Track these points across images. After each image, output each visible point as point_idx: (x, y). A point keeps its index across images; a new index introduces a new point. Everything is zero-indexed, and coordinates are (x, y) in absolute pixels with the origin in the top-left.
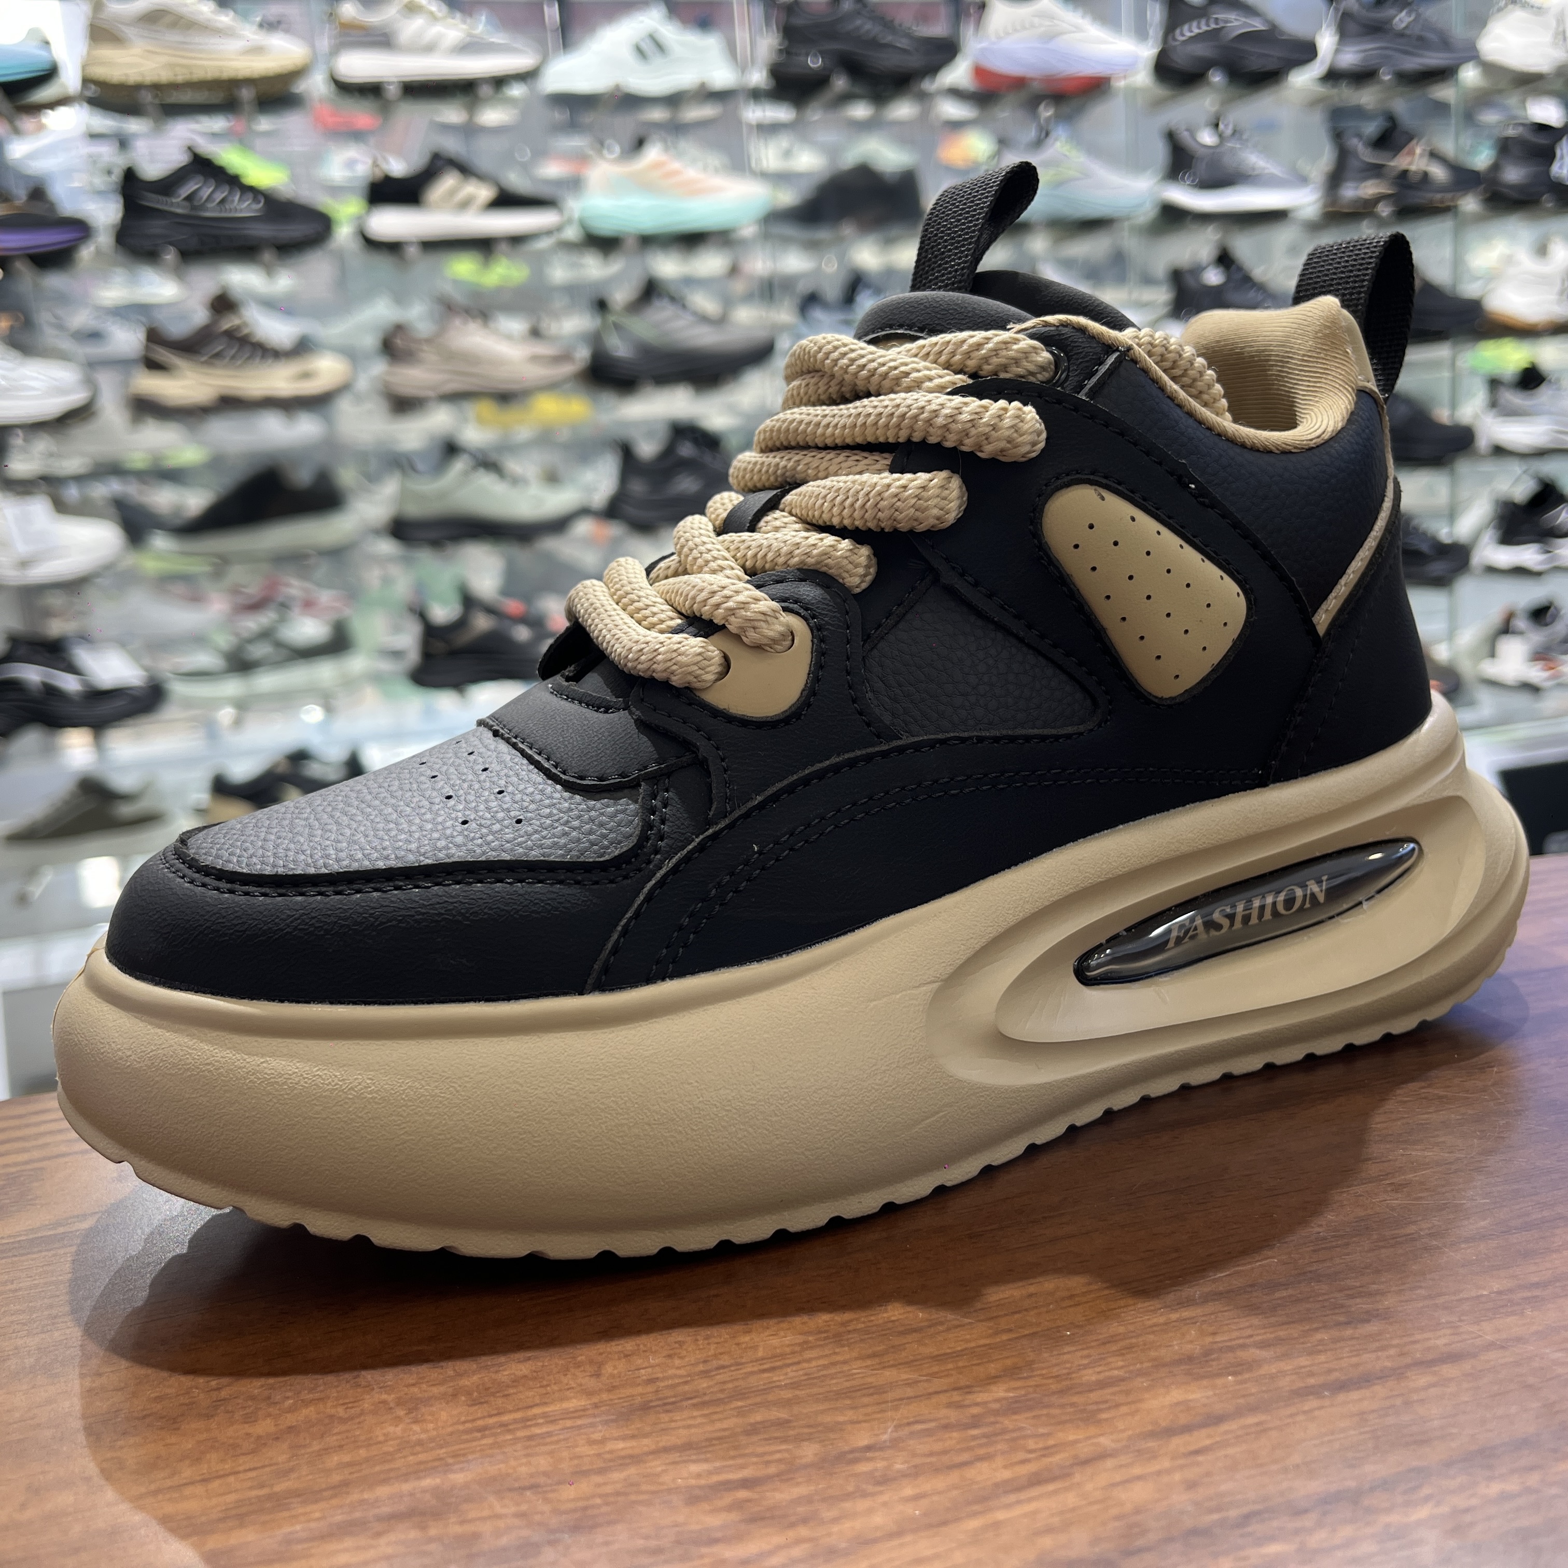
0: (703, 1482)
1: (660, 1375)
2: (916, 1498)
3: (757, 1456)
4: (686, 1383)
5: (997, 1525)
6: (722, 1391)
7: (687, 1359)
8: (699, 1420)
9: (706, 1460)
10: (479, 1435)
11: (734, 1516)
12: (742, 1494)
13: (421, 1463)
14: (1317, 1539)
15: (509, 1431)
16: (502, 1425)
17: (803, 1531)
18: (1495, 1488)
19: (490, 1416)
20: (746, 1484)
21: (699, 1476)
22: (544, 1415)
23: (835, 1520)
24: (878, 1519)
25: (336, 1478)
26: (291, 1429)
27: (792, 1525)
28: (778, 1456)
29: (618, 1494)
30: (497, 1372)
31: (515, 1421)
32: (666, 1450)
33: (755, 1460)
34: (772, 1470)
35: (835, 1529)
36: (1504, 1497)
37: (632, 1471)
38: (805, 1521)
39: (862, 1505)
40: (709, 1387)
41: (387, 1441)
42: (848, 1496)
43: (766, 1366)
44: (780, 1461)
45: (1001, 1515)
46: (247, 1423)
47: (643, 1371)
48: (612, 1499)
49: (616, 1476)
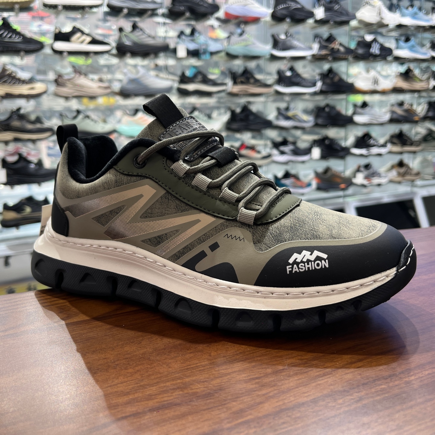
0: (247, 378)
1: (226, 355)
2: (298, 380)
3: (258, 372)
4: (233, 357)
5: (319, 384)
6: (243, 358)
7: (231, 351)
8: (240, 365)
9: (246, 374)
10: (187, 370)
11: (257, 386)
12: (257, 381)
13: (175, 377)
14: (391, 384)
15: (194, 369)
16: (192, 368)
17: (275, 388)
18: (427, 372)
19: (188, 366)
20: (257, 378)
21: (245, 377)
22: (201, 365)
23: (282, 385)
24: (292, 384)
25: (155, 381)
26: (138, 371)
27: (272, 387)
28: (262, 372)
29: (227, 382)
30: (184, 356)
31: (195, 367)
32: (235, 372)
33: (257, 373)
34: (262, 375)
35: (282, 387)
36: (429, 374)
37: (228, 377)
38: (274, 386)
39: (287, 382)
40: (239, 357)
41: (164, 372)
42: (282, 380)
43: (251, 352)
44: (263, 373)
45: (319, 382)
46: (126, 370)
47: (221, 355)
48: (226, 383)
49: (225, 378)
